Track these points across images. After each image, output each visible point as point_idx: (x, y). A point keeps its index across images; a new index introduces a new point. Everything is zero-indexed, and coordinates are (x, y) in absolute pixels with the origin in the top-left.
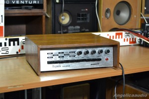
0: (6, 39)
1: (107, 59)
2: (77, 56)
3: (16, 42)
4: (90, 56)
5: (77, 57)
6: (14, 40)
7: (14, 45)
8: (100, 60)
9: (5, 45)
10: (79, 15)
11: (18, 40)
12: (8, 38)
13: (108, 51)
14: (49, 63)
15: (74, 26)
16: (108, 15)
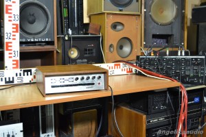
0: (21, 70)
1: (99, 84)
2: (75, 81)
3: (29, 73)
4: (85, 81)
6: (27, 71)
7: (28, 75)
8: (93, 84)
9: (20, 75)
10: (86, 50)
11: (30, 71)
12: (23, 69)
13: (100, 77)
14: (53, 87)
15: (82, 59)
16: (112, 49)
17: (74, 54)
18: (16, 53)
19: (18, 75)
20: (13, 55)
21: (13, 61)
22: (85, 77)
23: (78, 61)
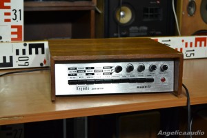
0: (25, 45)
1: (163, 80)
3: (40, 50)
5: (115, 76)
6: (36, 46)
7: (37, 53)
8: (151, 80)
9: (24, 53)
11: (42, 46)
12: (28, 43)
13: (165, 68)
14: (71, 83)
15: (139, 26)
16: (192, 10)
17: (125, 16)
18: (18, 13)
19: (21, 52)
20: (13, 16)
21: (13, 27)
22: (136, 65)
23: (132, 28)
